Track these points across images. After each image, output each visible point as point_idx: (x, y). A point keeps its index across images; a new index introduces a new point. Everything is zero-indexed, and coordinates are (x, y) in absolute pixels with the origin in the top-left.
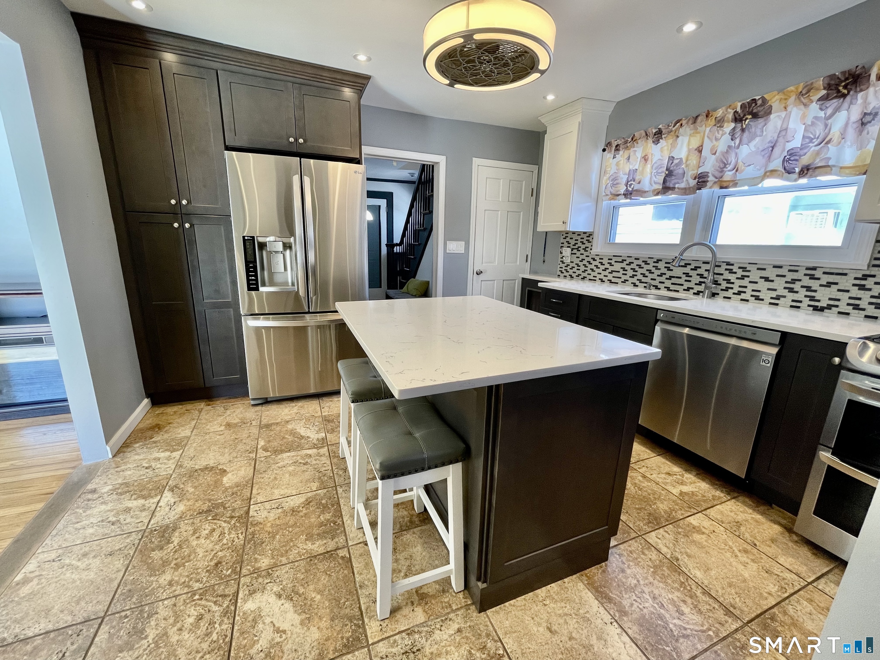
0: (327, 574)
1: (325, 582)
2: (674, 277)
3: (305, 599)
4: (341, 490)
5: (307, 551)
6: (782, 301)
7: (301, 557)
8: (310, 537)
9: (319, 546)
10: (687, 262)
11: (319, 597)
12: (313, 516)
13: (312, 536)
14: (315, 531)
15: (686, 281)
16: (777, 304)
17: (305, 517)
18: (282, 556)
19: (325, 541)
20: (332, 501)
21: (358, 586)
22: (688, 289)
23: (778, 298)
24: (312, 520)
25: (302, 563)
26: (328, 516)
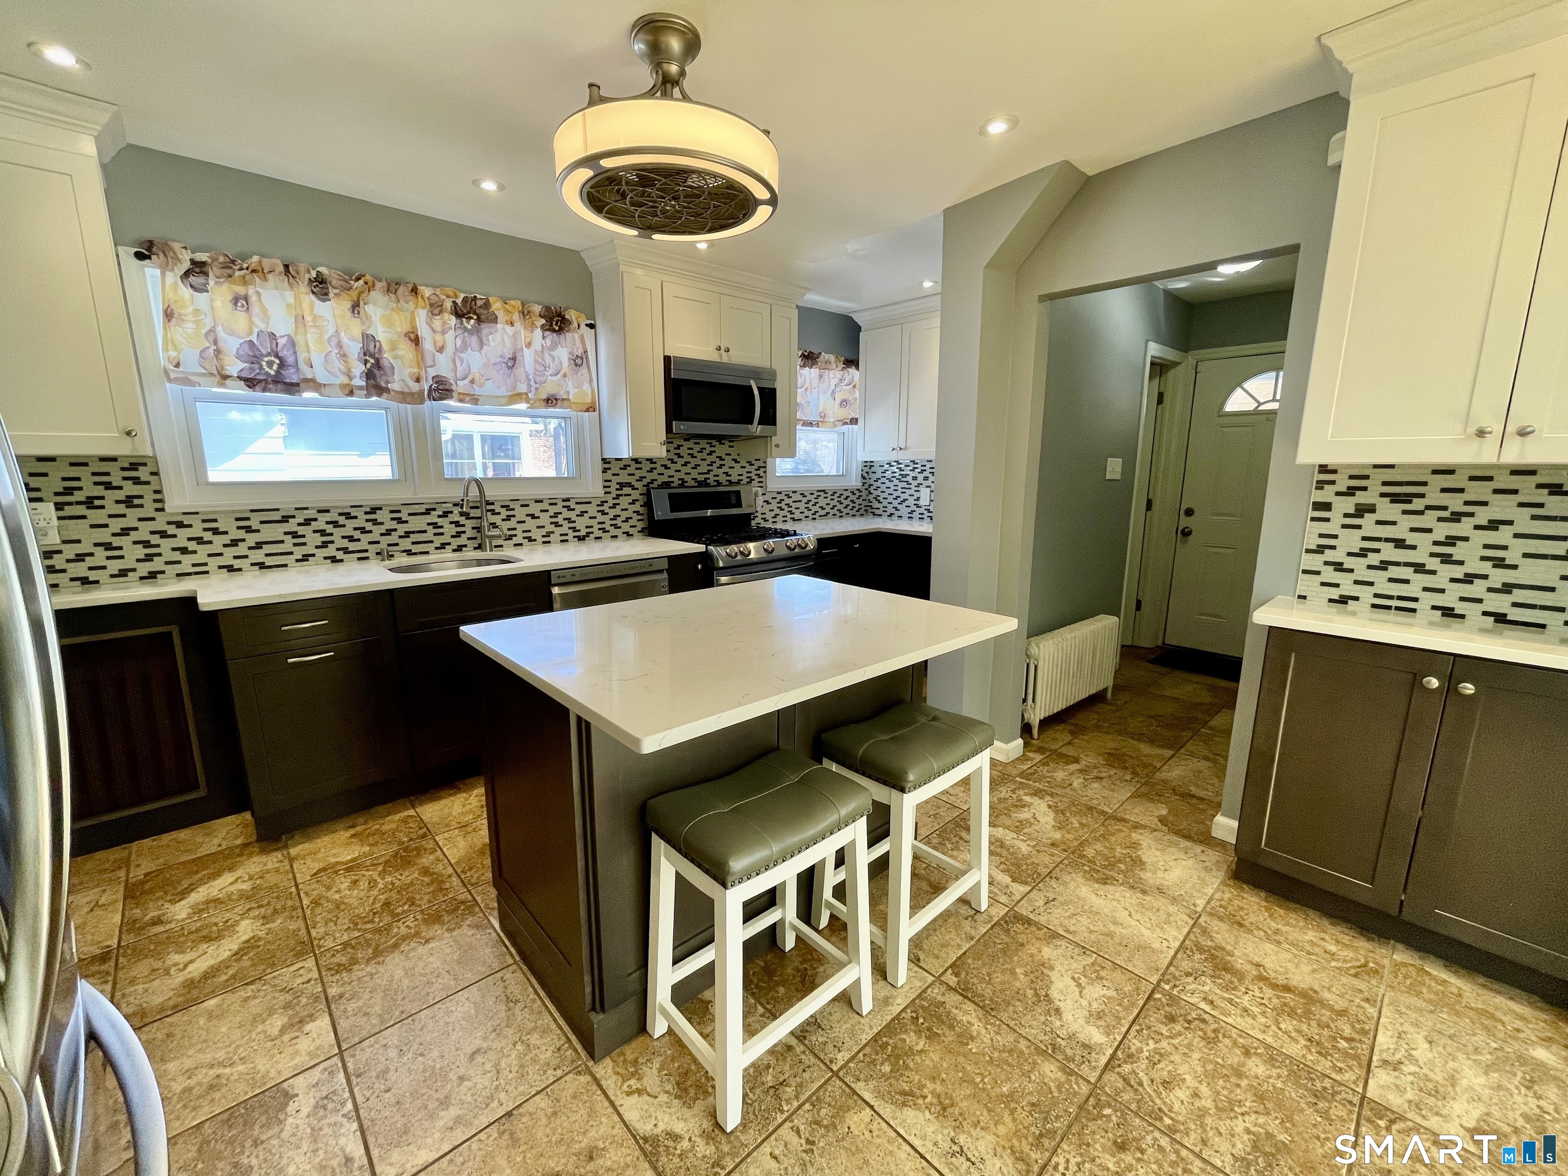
0: (990, 979)
1: (999, 975)
2: (413, 532)
3: (1032, 982)
4: (839, 1056)
5: (987, 1023)
6: (551, 538)
7: (1000, 1025)
8: (965, 1037)
9: (966, 1012)
10: (428, 507)
11: (1018, 970)
12: (927, 1062)
13: (960, 1035)
14: (950, 1036)
15: (435, 534)
16: (549, 542)
17: (939, 1076)
18: (1022, 1052)
19: (954, 1011)
20: (877, 1054)
21: (973, 942)
22: (443, 546)
23: (548, 535)
24: (935, 1057)
25: (1004, 1016)
26: (910, 1038)
